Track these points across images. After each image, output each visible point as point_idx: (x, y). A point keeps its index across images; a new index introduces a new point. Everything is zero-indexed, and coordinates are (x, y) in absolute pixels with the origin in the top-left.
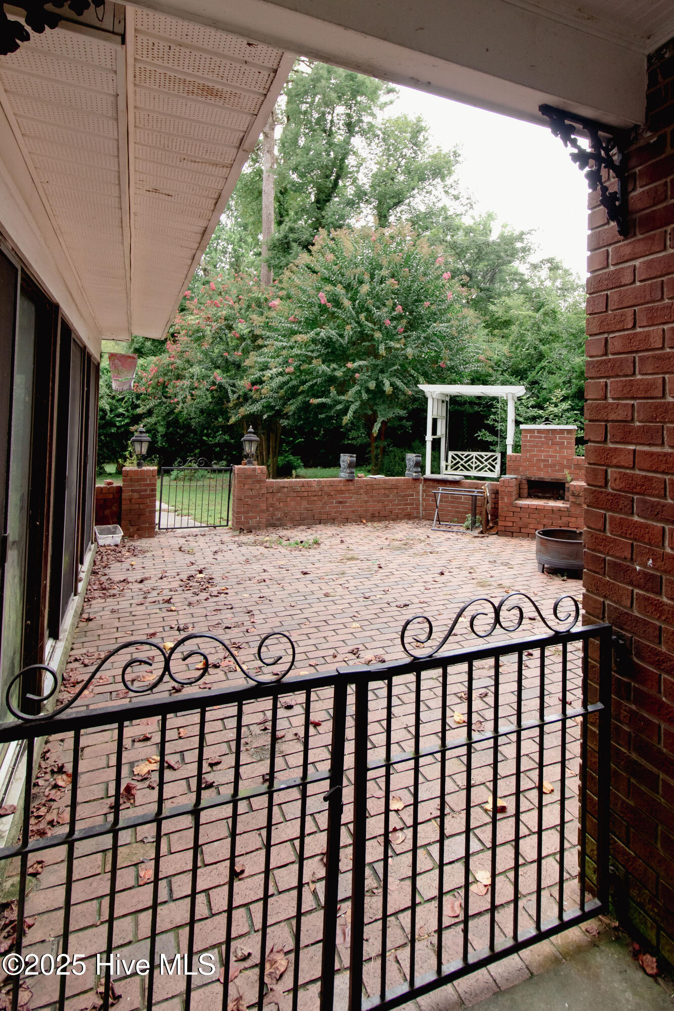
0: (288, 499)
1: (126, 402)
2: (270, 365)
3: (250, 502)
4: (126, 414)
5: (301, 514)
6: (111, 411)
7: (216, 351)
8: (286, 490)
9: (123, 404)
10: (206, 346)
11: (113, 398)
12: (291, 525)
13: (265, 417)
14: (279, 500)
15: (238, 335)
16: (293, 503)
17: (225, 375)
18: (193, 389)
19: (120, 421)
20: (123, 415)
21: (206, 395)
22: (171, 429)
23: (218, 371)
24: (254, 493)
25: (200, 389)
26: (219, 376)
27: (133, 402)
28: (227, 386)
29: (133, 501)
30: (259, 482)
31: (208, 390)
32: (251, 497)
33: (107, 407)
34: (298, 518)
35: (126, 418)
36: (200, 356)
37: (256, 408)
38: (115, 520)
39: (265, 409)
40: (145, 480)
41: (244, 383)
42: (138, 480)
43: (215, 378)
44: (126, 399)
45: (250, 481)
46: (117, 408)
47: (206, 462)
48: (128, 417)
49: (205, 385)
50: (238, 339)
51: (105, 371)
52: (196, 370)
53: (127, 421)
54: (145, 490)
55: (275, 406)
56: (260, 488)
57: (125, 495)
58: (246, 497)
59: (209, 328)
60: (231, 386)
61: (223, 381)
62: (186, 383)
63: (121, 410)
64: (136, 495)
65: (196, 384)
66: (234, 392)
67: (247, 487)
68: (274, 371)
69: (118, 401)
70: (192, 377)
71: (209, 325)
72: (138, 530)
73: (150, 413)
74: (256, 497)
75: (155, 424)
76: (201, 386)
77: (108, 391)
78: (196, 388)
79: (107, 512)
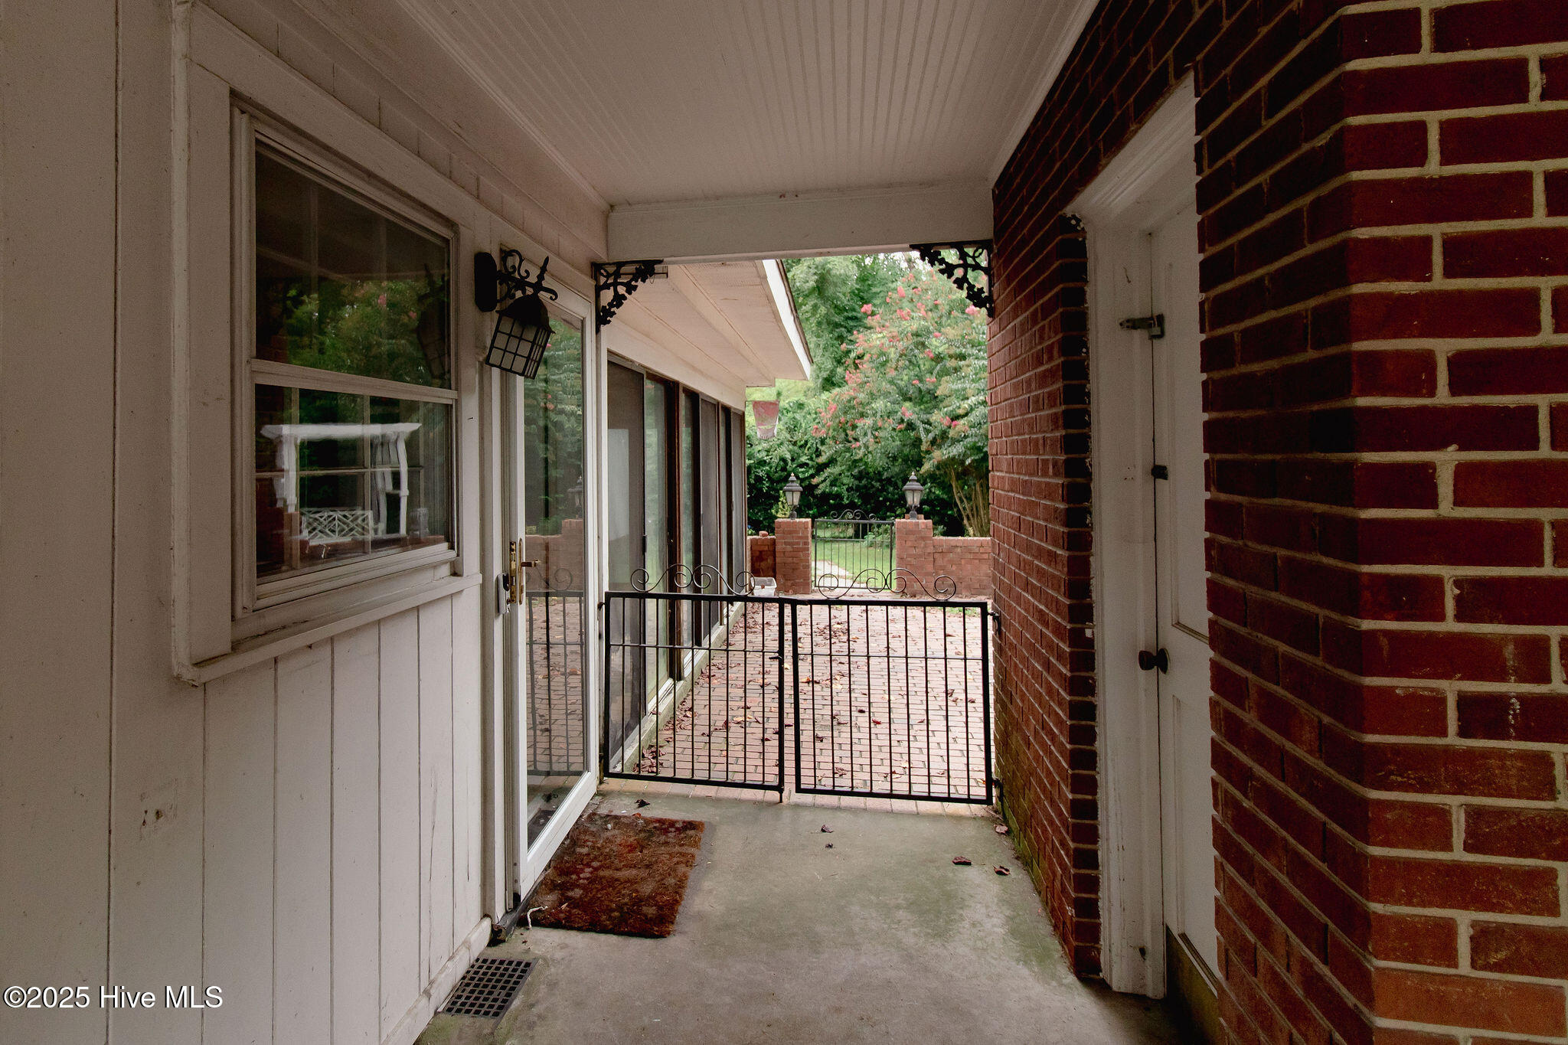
0: (963, 562)
1: (809, 448)
2: (970, 392)
3: (913, 562)
4: (810, 462)
5: (980, 581)
6: (793, 460)
7: (906, 378)
8: (959, 550)
9: (806, 451)
10: (892, 374)
11: (795, 444)
12: (967, 594)
13: (968, 462)
14: (952, 562)
15: (932, 355)
16: (969, 567)
17: (916, 409)
18: (876, 430)
19: (803, 472)
20: (807, 464)
21: (892, 437)
22: (864, 482)
23: (908, 404)
24: (918, 551)
25: (885, 429)
26: (909, 411)
27: (817, 449)
28: (918, 423)
29: (786, 554)
30: (923, 538)
31: (894, 429)
32: (915, 557)
33: (788, 456)
34: (978, 586)
35: (810, 468)
36: (885, 386)
37: (956, 450)
38: (771, 573)
39: (968, 452)
40: (796, 532)
41: (938, 417)
42: (790, 532)
43: (903, 414)
44: (809, 445)
45: (912, 537)
46: (799, 456)
47: (862, 514)
48: (813, 466)
49: (890, 424)
50: (932, 360)
51: (785, 412)
52: (879, 405)
53: (811, 472)
54: (798, 543)
55: (983, 447)
56: (926, 546)
57: (778, 548)
58: (909, 556)
59: (893, 350)
60: (923, 422)
61: (914, 417)
62: (868, 422)
63: (804, 459)
64: (789, 548)
65: (880, 424)
66: (928, 431)
67: (909, 544)
68: (973, 400)
69: (801, 447)
70: (874, 415)
71: (893, 346)
72: (793, 585)
73: (832, 461)
74: (920, 556)
75: (840, 474)
76: (887, 425)
77: (788, 436)
78: (880, 428)
79: (763, 564)
